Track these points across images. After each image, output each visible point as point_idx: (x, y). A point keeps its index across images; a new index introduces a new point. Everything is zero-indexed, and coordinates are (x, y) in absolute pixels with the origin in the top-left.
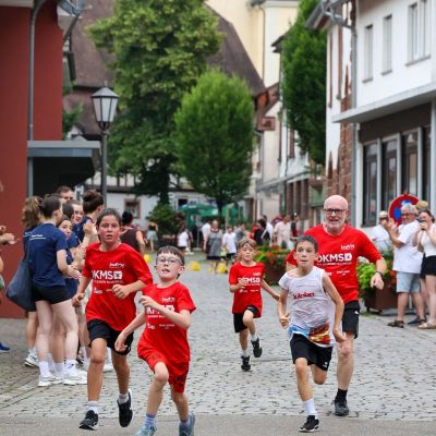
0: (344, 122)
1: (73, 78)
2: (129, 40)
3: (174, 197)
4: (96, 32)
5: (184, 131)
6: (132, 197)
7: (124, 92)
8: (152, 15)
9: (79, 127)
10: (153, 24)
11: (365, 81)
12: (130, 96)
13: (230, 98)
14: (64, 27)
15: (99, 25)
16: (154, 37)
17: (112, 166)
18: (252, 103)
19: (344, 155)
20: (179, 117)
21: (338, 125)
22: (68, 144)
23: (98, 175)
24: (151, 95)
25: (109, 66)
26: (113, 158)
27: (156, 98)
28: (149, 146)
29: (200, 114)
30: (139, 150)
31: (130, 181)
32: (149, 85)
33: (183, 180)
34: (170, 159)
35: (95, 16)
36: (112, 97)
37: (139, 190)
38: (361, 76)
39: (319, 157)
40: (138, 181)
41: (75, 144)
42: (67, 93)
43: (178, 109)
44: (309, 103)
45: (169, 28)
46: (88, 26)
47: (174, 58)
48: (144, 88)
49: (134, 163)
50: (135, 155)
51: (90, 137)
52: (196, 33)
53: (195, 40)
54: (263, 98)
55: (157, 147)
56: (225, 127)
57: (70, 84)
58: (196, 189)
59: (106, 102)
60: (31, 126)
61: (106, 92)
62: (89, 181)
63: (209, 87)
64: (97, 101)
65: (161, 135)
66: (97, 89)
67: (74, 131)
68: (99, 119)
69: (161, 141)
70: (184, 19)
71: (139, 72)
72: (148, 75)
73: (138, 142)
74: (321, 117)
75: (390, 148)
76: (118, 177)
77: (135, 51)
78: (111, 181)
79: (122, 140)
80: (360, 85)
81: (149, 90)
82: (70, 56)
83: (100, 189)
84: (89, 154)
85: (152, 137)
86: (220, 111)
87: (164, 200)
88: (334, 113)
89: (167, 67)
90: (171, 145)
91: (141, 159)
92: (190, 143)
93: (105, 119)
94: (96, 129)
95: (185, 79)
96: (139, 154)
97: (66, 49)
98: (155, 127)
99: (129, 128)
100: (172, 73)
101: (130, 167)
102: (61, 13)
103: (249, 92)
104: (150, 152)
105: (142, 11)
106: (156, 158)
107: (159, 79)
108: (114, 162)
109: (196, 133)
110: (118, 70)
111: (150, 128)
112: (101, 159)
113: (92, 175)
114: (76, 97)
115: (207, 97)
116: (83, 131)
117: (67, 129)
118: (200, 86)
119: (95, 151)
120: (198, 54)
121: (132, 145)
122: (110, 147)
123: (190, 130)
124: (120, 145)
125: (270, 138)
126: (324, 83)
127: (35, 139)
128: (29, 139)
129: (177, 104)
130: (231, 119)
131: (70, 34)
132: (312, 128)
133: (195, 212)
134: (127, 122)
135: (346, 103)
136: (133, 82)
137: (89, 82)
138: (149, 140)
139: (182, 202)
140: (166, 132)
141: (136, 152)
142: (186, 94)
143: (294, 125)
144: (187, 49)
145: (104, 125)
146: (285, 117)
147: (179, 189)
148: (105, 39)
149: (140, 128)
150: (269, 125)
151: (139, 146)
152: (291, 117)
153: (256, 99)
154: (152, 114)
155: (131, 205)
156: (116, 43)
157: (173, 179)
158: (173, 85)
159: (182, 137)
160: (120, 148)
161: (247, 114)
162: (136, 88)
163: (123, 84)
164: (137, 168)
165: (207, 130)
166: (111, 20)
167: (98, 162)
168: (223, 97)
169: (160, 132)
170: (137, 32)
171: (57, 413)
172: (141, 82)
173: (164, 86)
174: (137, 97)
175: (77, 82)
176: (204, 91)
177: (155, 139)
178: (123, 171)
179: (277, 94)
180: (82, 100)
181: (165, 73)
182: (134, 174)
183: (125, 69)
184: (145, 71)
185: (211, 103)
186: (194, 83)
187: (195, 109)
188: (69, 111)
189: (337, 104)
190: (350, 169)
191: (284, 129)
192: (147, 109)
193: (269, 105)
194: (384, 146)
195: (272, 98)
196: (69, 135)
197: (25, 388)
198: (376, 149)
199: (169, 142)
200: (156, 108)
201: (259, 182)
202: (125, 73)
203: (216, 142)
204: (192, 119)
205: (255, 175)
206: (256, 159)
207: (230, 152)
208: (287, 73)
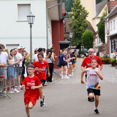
0: (108, 37)
1: (66, 31)
2: (74, 25)
4: (69, 24)
6: (75, 49)
8: (78, 21)
9: (67, 39)
10: (78, 23)
13: (90, 34)
14: (64, 23)
15: (69, 23)
16: (78, 25)
17: (72, 45)
18: (93, 34)
19: (108, 42)
20: (82, 37)
21: (107, 37)
22: (65, 41)
23: (70, 46)
24: (78, 34)
25: (71, 29)
26: (72, 43)
29: (85, 36)
31: (75, 47)
33: (83, 47)
34: (81, 43)
35: (68, 22)
38: (110, 30)
39: (104, 42)
42: (65, 34)
44: (102, 34)
45: (80, 23)
46: (68, 23)
47: (81, 28)
48: (77, 33)
51: (68, 40)
52: (84, 24)
53: (84, 25)
54: (95, 34)
56: (89, 38)
57: (65, 32)
58: (85, 48)
59: (71, 35)
60: (59, 39)
61: (71, 33)
62: (68, 47)
63: (87, 32)
64: (69, 35)
66: (69, 33)
67: (66, 39)
70: (82, 22)
72: (77, 31)
74: (104, 36)
75: (115, 41)
77: (75, 27)
78: (72, 47)
82: (65, 28)
83: (70, 48)
84: (68, 43)
86: (89, 36)
87: (80, 50)
88: (106, 36)
89: (80, 29)
90: (81, 41)
91: (76, 43)
94: (69, 39)
95: (83, 31)
97: (64, 27)
100: (81, 30)
102: (63, 21)
103: (93, 33)
105: (76, 21)
106: (79, 43)
107: (79, 31)
109: (85, 39)
112: (70, 44)
113: (69, 46)
115: (86, 34)
117: (65, 39)
118: (85, 32)
119: (69, 42)
120: (85, 27)
122: (72, 42)
124: (73, 41)
125: (96, 40)
126: (104, 31)
127: (60, 41)
129: (82, 35)
130: (90, 37)
131: (65, 24)
132: (103, 38)
133: (85, 51)
134: (74, 38)
135: (108, 34)
139: (83, 50)
142: (83, 33)
143: (100, 38)
144: (83, 26)
145: (71, 38)
146: (99, 36)
147: (82, 48)
148: (70, 25)
149: (76, 39)
150: (96, 38)
151: (76, 41)
153: (94, 34)
154: (78, 37)
155: (75, 51)
156: (72, 26)
157: (81, 46)
159: (83, 40)
161: (93, 36)
162: (75, 33)
163: (73, 32)
165: (87, 39)
166: (71, 22)
168: (89, 34)
170: (75, 24)
171: (64, 83)
172: (76, 32)
173: (80, 32)
174: (76, 34)
175: (66, 32)
176: (86, 33)
177: (79, 40)
178: (74, 45)
179: (97, 33)
180: (67, 35)
181: (80, 30)
182: (75, 46)
185: (87, 34)
186: (84, 32)
187: (85, 35)
188: (65, 36)
189: (107, 34)
190: (109, 44)
191: (98, 38)
193: (96, 35)
194: (114, 40)
195: (96, 33)
197: (59, 79)
198: (113, 41)
200: (79, 36)
201: (95, 46)
202: (74, 30)
203: (88, 40)
204: (84, 37)
205: (94, 46)
206: (94, 43)
207: (90, 42)
208: (99, 29)
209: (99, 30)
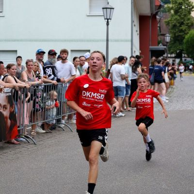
1: (160, 32)
2: (173, 24)
3: (183, 59)
4: (166, 22)
6: (174, 59)
7: (172, 35)
8: (178, 18)
10: (179, 20)
14: (158, 20)
15: (167, 20)
16: (179, 23)
17: (169, 52)
20: (185, 41)
22: (159, 47)
23: (166, 54)
24: (178, 36)
25: (169, 29)
26: (169, 50)
28: (178, 47)
29: (189, 40)
31: (173, 55)
33: (186, 55)
34: (182, 50)
35: (165, 18)
37: (175, 57)
40: (175, 55)
41: (161, 47)
42: (159, 36)
45: (182, 21)
46: (164, 20)
47: (183, 27)
48: (177, 34)
51: (164, 45)
52: (189, 22)
55: (180, 48)
57: (160, 34)
58: (189, 57)
59: (168, 37)
61: (168, 35)
62: (164, 55)
64: (165, 37)
65: (180, 45)
67: (161, 44)
70: (186, 18)
71: (176, 31)
72: (178, 31)
77: (174, 26)
78: (169, 55)
82: (160, 27)
84: (163, 49)
85: (178, 45)
87: (181, 60)
89: (182, 29)
90: (183, 47)
91: (176, 50)
92: (187, 47)
93: (167, 41)
94: (166, 44)
95: (186, 32)
97: (159, 26)
100: (183, 31)
101: (174, 52)
102: (157, 17)
105: (176, 17)
106: (179, 50)
111: (178, 43)
114: (161, 37)
117: (159, 44)
120: (189, 26)
121: (174, 47)
122: (169, 48)
123: (187, 44)
124: (171, 47)
127: (152, 46)
129: (184, 38)
131: (160, 21)
133: (188, 62)
134: (173, 42)
137: (164, 33)
139: (185, 60)
142: (186, 36)
144: (186, 25)
147: (184, 57)
148: (168, 23)
149: (176, 43)
151: (176, 47)
154: (178, 40)
155: (174, 61)
156: (170, 24)
157: (183, 55)
158: (183, 34)
159: (185, 45)
162: (175, 34)
163: (172, 33)
165: (191, 44)
166: (169, 19)
167: (166, 51)
170: (175, 22)
173: (181, 34)
174: (175, 36)
175: (162, 33)
176: (191, 35)
178: (172, 53)
181: (181, 31)
183: (172, 30)
185: (192, 37)
186: (188, 33)
188: (159, 40)
192: (177, 39)
200: (180, 39)
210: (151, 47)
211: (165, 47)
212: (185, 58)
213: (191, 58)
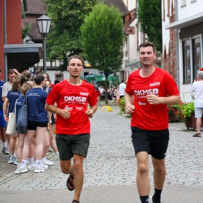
0: (172, 29)
1: (26, 10)
5: (86, 36)
6: (59, 72)
7: (53, 16)
9: (30, 35)
11: (182, 7)
12: (56, 18)
13: (110, 18)
18: (122, 20)
19: (172, 46)
20: (83, 28)
21: (169, 30)
22: (24, 45)
23: (41, 60)
24: (67, 18)
25: (44, 2)
27: (70, 19)
28: (67, 44)
29: (94, 26)
30: (62, 47)
31: (57, 63)
32: (66, 12)
33: (86, 62)
36: (47, 20)
37: (63, 68)
38: (180, 4)
39: (159, 47)
40: (62, 63)
41: (28, 46)
42: (23, 18)
43: (82, 24)
44: (152, 19)
48: (64, 14)
49: (60, 54)
50: (60, 50)
51: (36, 41)
54: (127, 17)
55: (71, 45)
56: (108, 33)
57: (24, 13)
58: (93, 67)
60: (6, 37)
61: (44, 17)
62: (36, 65)
63: (98, 12)
64: (40, 22)
65: (73, 38)
67: (27, 38)
68: (41, 32)
69: (74, 42)
71: (61, 5)
72: (65, 7)
73: (61, 43)
74: (159, 26)
75: (196, 42)
76: (51, 62)
78: (48, 64)
79: (53, 42)
80: (179, 9)
81: (67, 15)
83: (43, 68)
84: (37, 50)
85: (69, 40)
86: (105, 24)
88: (166, 24)
89: (75, 2)
90: (79, 44)
91: (63, 51)
92: (88, 42)
93: (44, 32)
94: (39, 37)
95: (85, 8)
96: (62, 49)
98: (70, 34)
99: (56, 35)
100: (79, 5)
101: (58, 56)
103: (121, 14)
104: (68, 48)
106: (71, 51)
107: (71, 8)
108: (48, 54)
109: (93, 37)
110: (49, 4)
111: (68, 35)
112: (43, 52)
113: (38, 61)
114: (27, 20)
115: (98, 18)
116: (32, 38)
117: (24, 37)
118: (94, 12)
119: (40, 48)
121: (58, 44)
122: (47, 46)
123: (89, 35)
124: (52, 44)
125: (132, 38)
126: (160, 8)
127: (8, 44)
128: (4, 44)
129: (81, 21)
130: (111, 28)
132: (154, 32)
133: (93, 79)
134: (55, 32)
135: (173, 19)
136: (58, 10)
137: (34, 11)
138: (67, 41)
139: (86, 74)
140: (76, 37)
141: (60, 48)
142: (87, 16)
143: (145, 31)
145: (44, 35)
146: (140, 26)
149: (62, 35)
150: (131, 31)
151: (62, 45)
152: (143, 26)
153: (124, 18)
154: (68, 27)
155: (59, 76)
158: (79, 12)
159: (85, 39)
160: (52, 46)
161: (119, 26)
162: (59, 14)
163: (52, 12)
164: (61, 57)
165: (98, 35)
167: (42, 55)
168: (106, 17)
169: (73, 37)
171: (26, 188)
172: (62, 11)
173: (74, 12)
174: (60, 18)
175: (28, 12)
176: (96, 14)
177: (70, 41)
178: (54, 58)
179: (135, 15)
180: (31, 21)
181: (75, 5)
182: (60, 60)
183: (53, 4)
184: (64, 4)
185: (100, 20)
186: (90, 10)
187: (92, 24)
188: (24, 27)
189: (167, 19)
190: (176, 53)
191: (140, 33)
193: (131, 20)
194: (193, 41)
195: (132, 17)
196: (24, 40)
197: (8, 175)
198: (189, 43)
199: (78, 42)
200: (71, 24)
201: (127, 61)
202: (53, 6)
203: (103, 41)
204: (90, 29)
205: (125, 58)
206: (125, 50)
207: (111, 46)
208: (140, 3)
209: (140, 7)
210: (6, 46)
211: (40, 45)
212: (86, 70)
213: (98, 68)
